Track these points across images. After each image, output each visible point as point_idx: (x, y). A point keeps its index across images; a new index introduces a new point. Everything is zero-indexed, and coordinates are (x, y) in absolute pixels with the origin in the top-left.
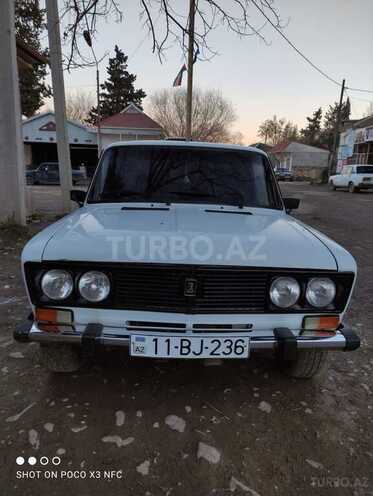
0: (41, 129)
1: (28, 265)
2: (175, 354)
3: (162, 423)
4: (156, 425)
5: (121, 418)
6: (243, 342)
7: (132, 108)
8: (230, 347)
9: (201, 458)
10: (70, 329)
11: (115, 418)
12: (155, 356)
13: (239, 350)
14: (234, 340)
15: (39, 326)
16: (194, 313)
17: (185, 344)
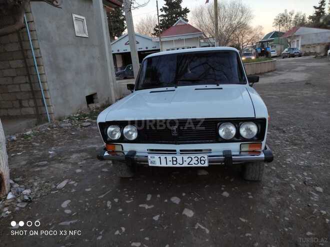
0: (126, 44)
1: (101, 124)
2: (170, 165)
3: (169, 200)
4: (166, 201)
5: (149, 197)
6: (204, 157)
7: (181, 21)
8: (197, 160)
9: (184, 215)
10: (122, 154)
11: (147, 197)
12: (166, 166)
13: (203, 162)
14: (199, 157)
15: (109, 152)
16: (179, 144)
17: (174, 159)
